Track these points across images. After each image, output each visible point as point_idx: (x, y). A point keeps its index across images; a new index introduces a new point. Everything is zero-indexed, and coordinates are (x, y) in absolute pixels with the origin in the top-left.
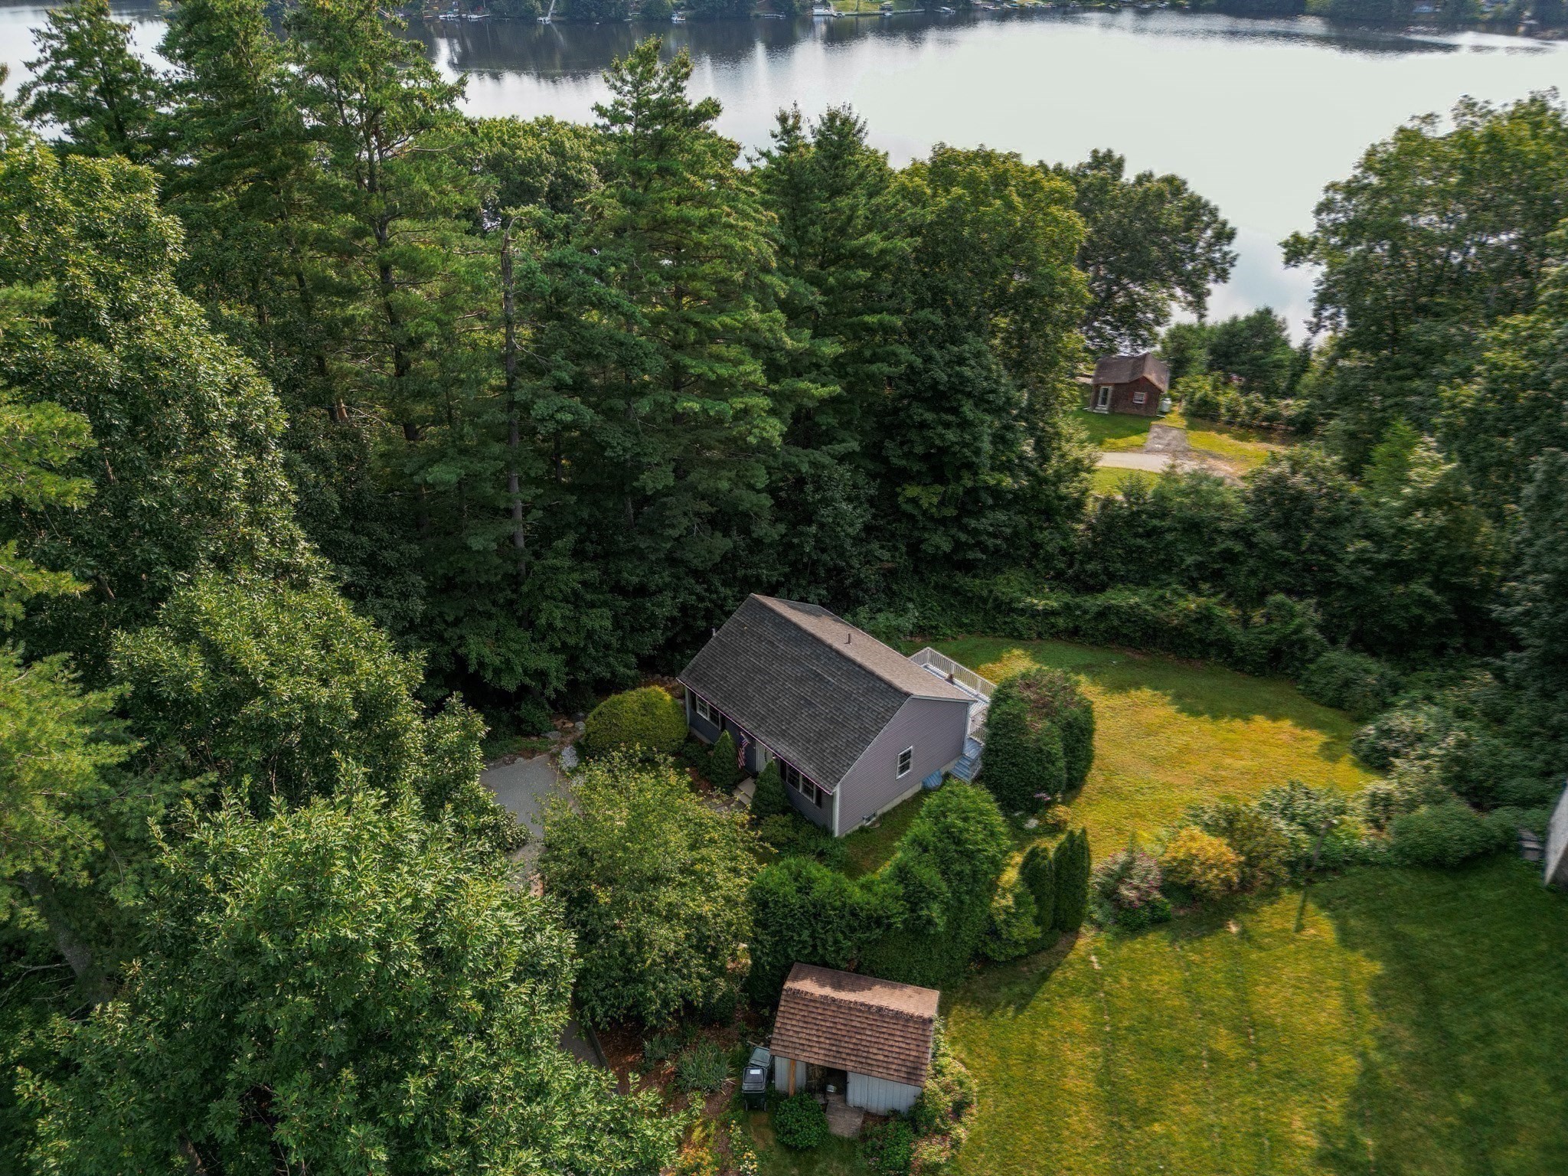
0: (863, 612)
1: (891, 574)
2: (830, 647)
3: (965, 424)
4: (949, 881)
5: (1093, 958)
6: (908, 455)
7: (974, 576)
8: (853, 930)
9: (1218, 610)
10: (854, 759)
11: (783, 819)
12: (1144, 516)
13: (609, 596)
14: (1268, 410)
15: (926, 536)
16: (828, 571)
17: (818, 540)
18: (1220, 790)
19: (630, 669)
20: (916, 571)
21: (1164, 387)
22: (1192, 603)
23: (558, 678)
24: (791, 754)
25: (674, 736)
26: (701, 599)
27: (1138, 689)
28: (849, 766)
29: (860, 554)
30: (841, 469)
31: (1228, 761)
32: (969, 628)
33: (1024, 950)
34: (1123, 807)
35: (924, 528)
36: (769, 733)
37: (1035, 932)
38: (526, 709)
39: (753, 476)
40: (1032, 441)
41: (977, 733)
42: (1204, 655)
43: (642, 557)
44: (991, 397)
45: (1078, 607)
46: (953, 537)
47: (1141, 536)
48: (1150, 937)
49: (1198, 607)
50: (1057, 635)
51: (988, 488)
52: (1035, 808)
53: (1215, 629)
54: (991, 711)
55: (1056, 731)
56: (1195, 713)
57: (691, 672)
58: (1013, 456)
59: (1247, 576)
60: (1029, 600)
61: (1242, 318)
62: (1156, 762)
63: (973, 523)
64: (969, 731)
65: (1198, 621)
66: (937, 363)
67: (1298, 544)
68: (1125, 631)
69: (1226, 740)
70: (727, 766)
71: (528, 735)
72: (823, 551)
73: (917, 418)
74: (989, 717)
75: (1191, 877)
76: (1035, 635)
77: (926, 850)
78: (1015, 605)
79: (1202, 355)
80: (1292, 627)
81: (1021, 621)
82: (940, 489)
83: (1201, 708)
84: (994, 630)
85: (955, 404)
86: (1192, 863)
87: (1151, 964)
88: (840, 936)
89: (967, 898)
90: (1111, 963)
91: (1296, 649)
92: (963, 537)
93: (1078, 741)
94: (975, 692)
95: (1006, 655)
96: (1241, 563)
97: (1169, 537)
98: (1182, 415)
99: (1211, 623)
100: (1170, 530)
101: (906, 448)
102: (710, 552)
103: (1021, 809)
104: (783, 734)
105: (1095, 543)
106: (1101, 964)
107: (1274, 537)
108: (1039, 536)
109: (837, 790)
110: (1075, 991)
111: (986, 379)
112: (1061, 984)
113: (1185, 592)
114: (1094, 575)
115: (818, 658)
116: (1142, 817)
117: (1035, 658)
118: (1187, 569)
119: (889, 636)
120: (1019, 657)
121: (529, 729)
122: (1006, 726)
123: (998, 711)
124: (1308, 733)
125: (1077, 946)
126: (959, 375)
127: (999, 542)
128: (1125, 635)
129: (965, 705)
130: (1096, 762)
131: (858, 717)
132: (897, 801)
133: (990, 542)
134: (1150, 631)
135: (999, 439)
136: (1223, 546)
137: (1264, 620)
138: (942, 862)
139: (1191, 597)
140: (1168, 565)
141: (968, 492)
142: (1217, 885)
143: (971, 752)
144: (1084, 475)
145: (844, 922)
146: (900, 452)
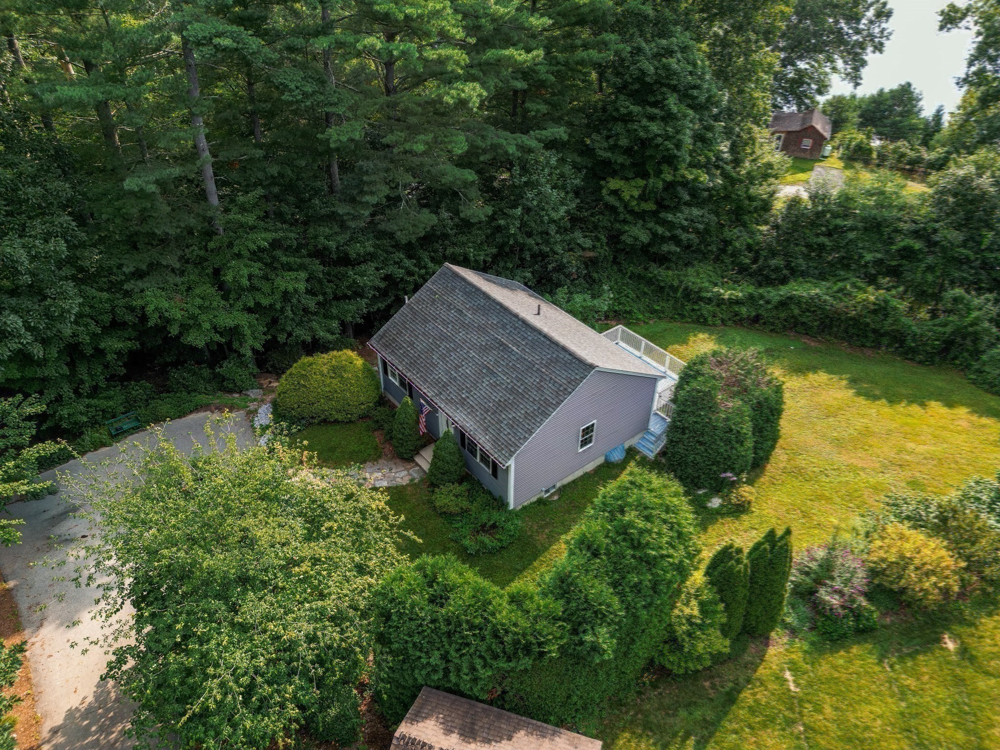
0: (561, 293)
1: (591, 263)
2: (516, 316)
3: (668, 117)
4: (622, 595)
5: (788, 675)
6: (613, 148)
7: (668, 268)
8: (496, 657)
9: (894, 302)
10: (531, 433)
11: (458, 489)
12: (828, 216)
13: (307, 260)
14: (912, 154)
15: (627, 228)
16: (533, 256)
17: (523, 224)
18: (907, 474)
19: (333, 334)
20: (615, 262)
21: (827, 135)
22: (871, 295)
23: (255, 338)
24: (469, 424)
25: (362, 399)
26: (410, 273)
27: (815, 372)
28: (526, 439)
29: (563, 241)
30: (547, 153)
31: (910, 445)
32: (658, 314)
33: (708, 663)
34: (807, 488)
35: (625, 221)
36: (449, 401)
37: (723, 645)
38: (227, 367)
39: (450, 142)
40: (728, 143)
41: (664, 408)
42: (877, 345)
43: (343, 226)
44: (695, 93)
45: (762, 297)
46: (650, 229)
47: (824, 234)
48: (855, 650)
49: (877, 299)
50: (739, 322)
51: (685, 184)
52: (719, 487)
53: (890, 320)
54: (679, 387)
55: (747, 409)
56: (872, 397)
57: (382, 337)
58: (711, 154)
59: (924, 272)
60: (716, 289)
61: (887, 90)
62: (839, 443)
63: (670, 217)
64: (655, 408)
65: (875, 312)
66: (645, 54)
67: (979, 243)
68: (804, 320)
69: (907, 424)
70: (407, 432)
71: (231, 391)
72: (529, 235)
73: (623, 111)
74: (676, 394)
75: (903, 582)
76: (719, 322)
77: (596, 554)
78: (704, 294)
79: (854, 117)
80: (968, 320)
81: (706, 309)
82: (641, 182)
83: (877, 392)
84: (682, 316)
85: (660, 98)
86: (905, 568)
87: (859, 688)
88: (478, 663)
89: (644, 614)
90: (810, 684)
91: (968, 342)
92: (660, 230)
93: (768, 421)
94: (663, 369)
95: (692, 339)
96: (920, 261)
97: (852, 235)
98: (840, 159)
99: (886, 316)
100: (852, 229)
101: (612, 141)
102: (414, 225)
103: (704, 487)
104: (463, 402)
105: (778, 241)
106: (798, 685)
107: (956, 236)
108: (727, 234)
109: (512, 463)
110: (769, 721)
111: (691, 73)
112: (752, 711)
113: (863, 285)
114: (777, 269)
115: (504, 327)
116: (828, 499)
117: (719, 341)
118: (866, 266)
119: (586, 317)
120: (704, 340)
121: (230, 386)
122: (695, 403)
123: (688, 388)
124: (985, 421)
125: (767, 657)
126: (667, 68)
127: (692, 236)
128: (803, 324)
129: (652, 381)
130: (781, 442)
131: (539, 389)
132: (579, 473)
133: (684, 236)
134: (827, 321)
135: (699, 138)
136: (902, 244)
137: (928, 316)
138: (615, 570)
139: (871, 289)
140: (845, 263)
141: (669, 186)
142: (935, 596)
143: (656, 427)
144: (772, 180)
145: (483, 647)
146: (605, 145)
